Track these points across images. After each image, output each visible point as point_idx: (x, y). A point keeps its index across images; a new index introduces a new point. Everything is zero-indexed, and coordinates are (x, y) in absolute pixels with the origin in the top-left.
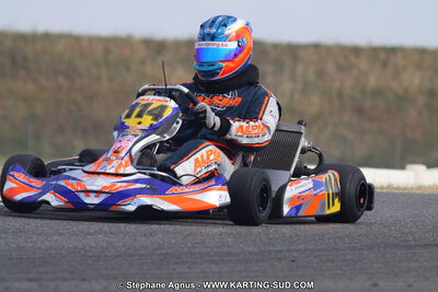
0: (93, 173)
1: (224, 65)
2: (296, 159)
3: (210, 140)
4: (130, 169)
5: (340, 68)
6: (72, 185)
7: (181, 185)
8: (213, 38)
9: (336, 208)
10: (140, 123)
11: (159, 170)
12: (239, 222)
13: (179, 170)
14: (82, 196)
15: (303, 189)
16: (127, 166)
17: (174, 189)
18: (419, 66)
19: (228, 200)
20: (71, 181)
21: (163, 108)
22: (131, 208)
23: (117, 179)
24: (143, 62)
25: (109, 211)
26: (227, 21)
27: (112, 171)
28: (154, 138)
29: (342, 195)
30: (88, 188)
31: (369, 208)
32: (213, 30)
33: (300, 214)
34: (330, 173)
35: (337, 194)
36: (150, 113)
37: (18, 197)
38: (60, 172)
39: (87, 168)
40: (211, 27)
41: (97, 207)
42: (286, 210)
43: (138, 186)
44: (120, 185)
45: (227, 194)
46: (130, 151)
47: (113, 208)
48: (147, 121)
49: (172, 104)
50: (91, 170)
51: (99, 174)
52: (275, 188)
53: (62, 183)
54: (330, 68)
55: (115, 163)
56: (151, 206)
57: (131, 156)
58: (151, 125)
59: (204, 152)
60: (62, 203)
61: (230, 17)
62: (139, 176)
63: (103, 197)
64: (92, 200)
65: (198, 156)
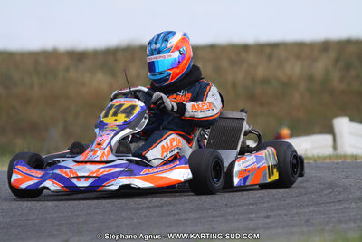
0: (81, 162)
1: (171, 72)
2: (241, 140)
3: (172, 130)
4: (112, 157)
5: (233, 63)
6: (66, 173)
7: (151, 166)
8: (159, 52)
9: (275, 176)
10: (116, 120)
11: (133, 156)
12: (198, 193)
13: (149, 155)
14: (74, 181)
15: (248, 163)
16: (108, 154)
17: (146, 170)
18: (298, 57)
19: (191, 176)
20: (65, 170)
21: (133, 107)
22: (114, 188)
23: (102, 166)
24: (67, 70)
25: (96, 192)
27: (98, 159)
28: (127, 131)
29: (279, 166)
30: (79, 174)
31: (301, 175)
32: (158, 46)
33: (247, 184)
34: (269, 149)
35: (275, 165)
36: (123, 112)
37: (23, 186)
38: (55, 163)
39: (77, 159)
41: (88, 189)
42: (236, 181)
43: (118, 169)
44: (105, 170)
45: (189, 171)
46: (110, 143)
47: (100, 189)
48: (121, 118)
49: (140, 104)
50: (80, 160)
51: (86, 162)
52: (226, 164)
53: (58, 172)
54: (224, 63)
55: (99, 153)
56: (129, 185)
57: (111, 147)
58: (125, 121)
59: (168, 140)
60: (59, 188)
61: (170, 32)
62: (119, 162)
63: (91, 180)
64: (83, 184)
65: (164, 143)
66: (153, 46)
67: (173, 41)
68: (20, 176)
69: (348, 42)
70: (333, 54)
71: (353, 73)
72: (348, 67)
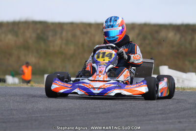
0: (94, 81)
1: (118, 37)
4: (108, 79)
6: (87, 86)
8: (112, 26)
10: (104, 60)
14: (92, 90)
16: (106, 77)
17: (127, 86)
20: (85, 84)
22: (113, 94)
23: (105, 83)
25: (103, 96)
26: (116, 19)
27: (102, 79)
28: (111, 66)
30: (95, 87)
32: (112, 23)
36: (107, 56)
37: (61, 91)
39: (90, 79)
40: (110, 22)
41: (99, 94)
43: (113, 85)
44: (107, 85)
45: (147, 87)
46: (105, 71)
47: (105, 94)
48: (107, 60)
49: (114, 52)
50: (93, 79)
51: (96, 81)
53: (80, 85)
55: (102, 76)
56: (120, 93)
58: (109, 61)
60: (83, 93)
62: (112, 81)
63: (101, 90)
64: (96, 91)
65: (124, 74)
66: (109, 24)
67: (119, 21)
68: (57, 86)
69: (145, 25)
70: (137, 31)
71: (147, 42)
72: (144, 38)
